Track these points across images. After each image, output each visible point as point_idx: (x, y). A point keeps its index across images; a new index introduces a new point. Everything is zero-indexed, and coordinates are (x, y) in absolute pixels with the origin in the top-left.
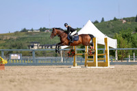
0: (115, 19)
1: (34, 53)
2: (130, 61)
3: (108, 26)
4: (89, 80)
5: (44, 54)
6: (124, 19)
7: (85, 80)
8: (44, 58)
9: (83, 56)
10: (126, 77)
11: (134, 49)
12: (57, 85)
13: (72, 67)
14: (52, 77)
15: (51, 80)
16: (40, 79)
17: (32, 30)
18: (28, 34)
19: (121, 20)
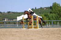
0: (41, 8)
1: (5, 23)
2: (47, 26)
3: (38, 11)
4: (30, 34)
5: (9, 23)
6: (45, 8)
7: (28, 35)
8: (9, 25)
9: (27, 24)
10: (46, 33)
11: (49, 21)
12: (15, 37)
13: (22, 29)
14: (13, 33)
15: (13, 34)
16: (8, 34)
17: (4, 12)
18: (2, 14)
19: (44, 8)
